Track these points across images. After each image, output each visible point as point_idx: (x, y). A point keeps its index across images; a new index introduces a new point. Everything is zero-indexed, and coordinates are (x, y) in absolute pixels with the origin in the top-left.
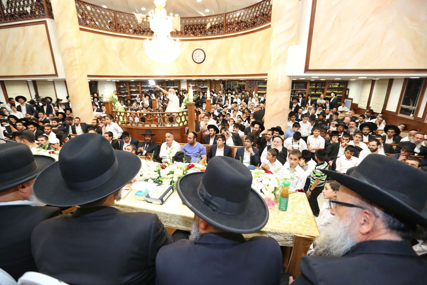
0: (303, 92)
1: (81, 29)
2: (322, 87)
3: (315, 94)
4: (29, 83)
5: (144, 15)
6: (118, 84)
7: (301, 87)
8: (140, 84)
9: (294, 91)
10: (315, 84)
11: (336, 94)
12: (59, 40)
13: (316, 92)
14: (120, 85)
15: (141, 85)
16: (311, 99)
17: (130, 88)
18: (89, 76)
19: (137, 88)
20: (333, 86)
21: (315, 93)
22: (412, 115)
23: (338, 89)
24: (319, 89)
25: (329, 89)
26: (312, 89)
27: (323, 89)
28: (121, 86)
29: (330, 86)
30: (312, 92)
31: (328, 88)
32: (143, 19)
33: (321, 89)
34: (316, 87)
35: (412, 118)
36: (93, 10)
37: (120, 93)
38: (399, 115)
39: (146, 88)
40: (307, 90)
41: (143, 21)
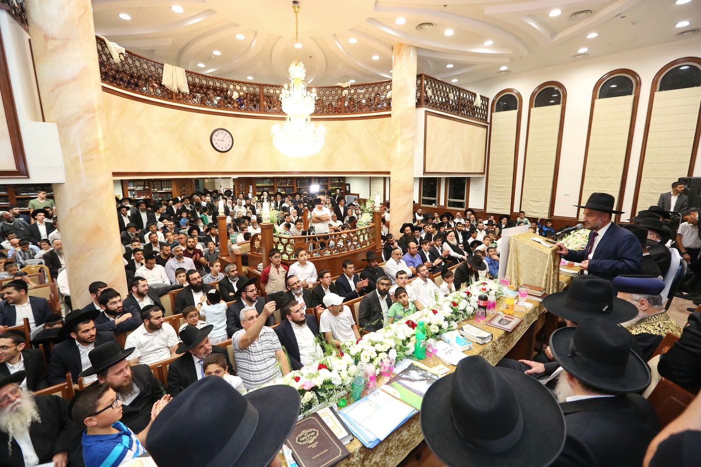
22: (434, 204)
35: (436, 207)
38: (422, 205)
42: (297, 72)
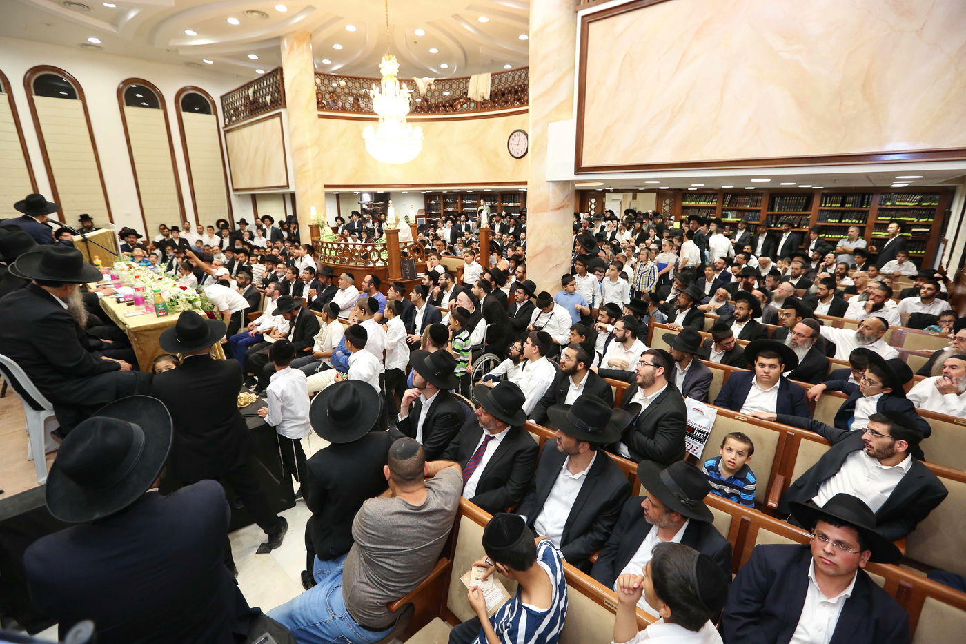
0: (801, 219)
1: (320, 116)
2: (862, 206)
3: (840, 224)
4: (286, 196)
5: (431, 79)
6: (428, 197)
7: (796, 206)
8: (459, 198)
9: (774, 217)
10: (840, 199)
11: (904, 227)
12: (291, 136)
13: (843, 221)
14: (431, 201)
15: (462, 200)
16: (819, 238)
17: (446, 205)
18: (326, 186)
19: (455, 205)
20: (897, 203)
21: (840, 222)
23: (917, 211)
24: (853, 211)
25: (883, 211)
26: (833, 214)
27: (863, 212)
28: (433, 202)
29: (889, 204)
30: (829, 220)
31: (880, 209)
32: (430, 85)
33: (858, 212)
34: (843, 205)
36: (350, 84)
37: (430, 214)
39: (469, 206)
40: (812, 215)
41: (429, 90)
42: (389, 67)
